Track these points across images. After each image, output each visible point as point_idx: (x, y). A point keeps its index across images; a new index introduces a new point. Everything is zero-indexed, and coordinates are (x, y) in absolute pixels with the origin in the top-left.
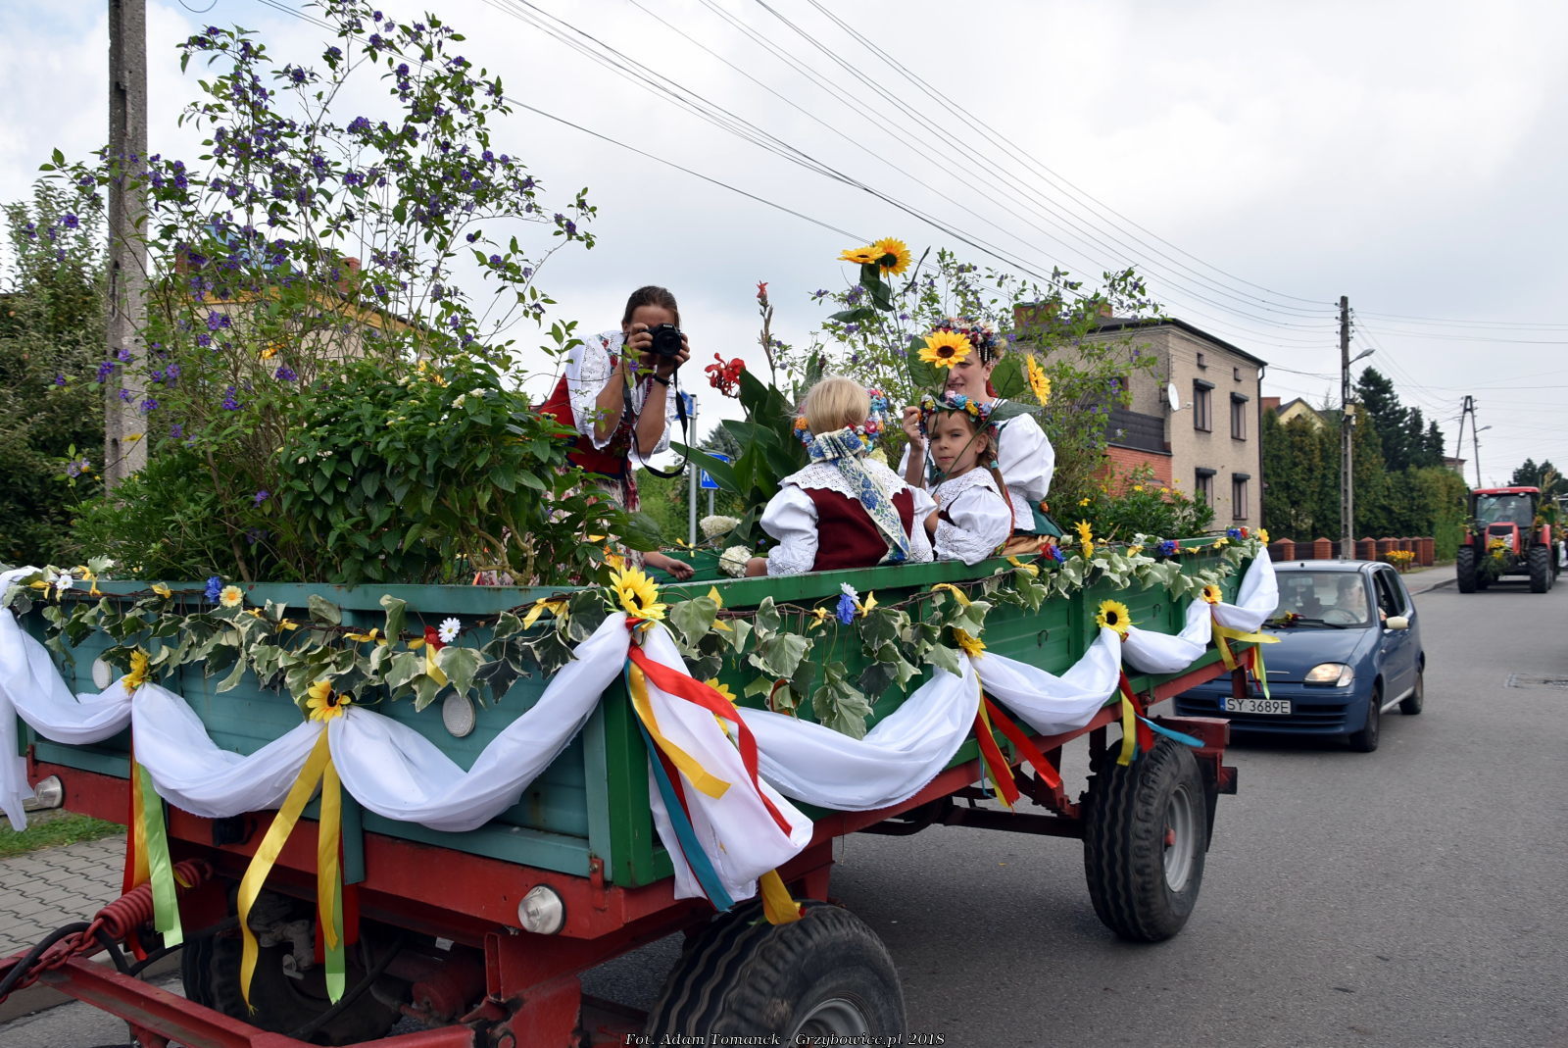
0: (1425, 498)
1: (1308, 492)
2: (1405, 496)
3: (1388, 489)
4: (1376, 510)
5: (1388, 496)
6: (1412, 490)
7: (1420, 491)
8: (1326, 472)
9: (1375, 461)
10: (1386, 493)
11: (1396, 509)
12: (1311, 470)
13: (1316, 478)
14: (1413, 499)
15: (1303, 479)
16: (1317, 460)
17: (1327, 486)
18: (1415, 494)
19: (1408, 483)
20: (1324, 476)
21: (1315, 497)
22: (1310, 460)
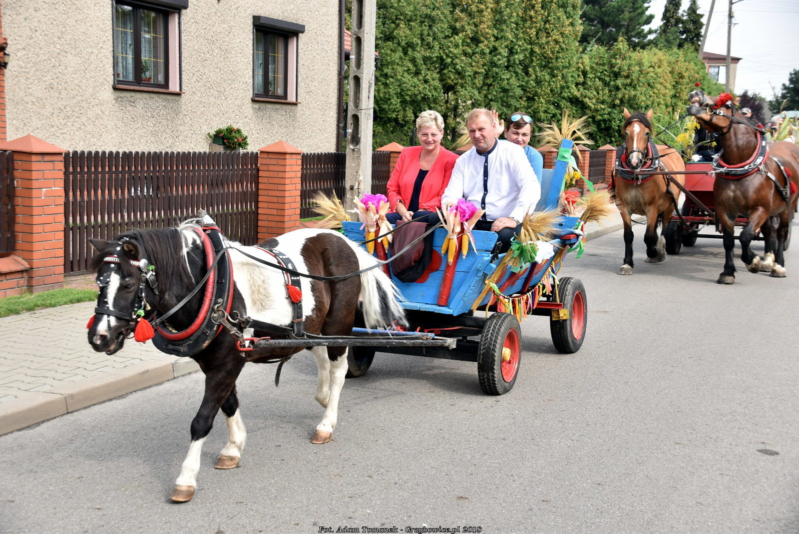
0: (634, 87)
1: (469, 72)
2: (606, 84)
3: (585, 73)
4: (563, 103)
5: (584, 84)
6: (617, 75)
7: (627, 77)
8: (497, 44)
9: (568, 30)
10: (581, 80)
11: (590, 103)
12: (475, 40)
13: (483, 53)
14: (617, 88)
15: (465, 54)
16: (486, 27)
17: (496, 66)
18: (619, 82)
19: (612, 66)
20: (494, 49)
21: (479, 81)
22: (476, 26)
